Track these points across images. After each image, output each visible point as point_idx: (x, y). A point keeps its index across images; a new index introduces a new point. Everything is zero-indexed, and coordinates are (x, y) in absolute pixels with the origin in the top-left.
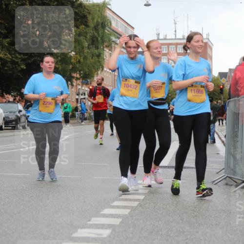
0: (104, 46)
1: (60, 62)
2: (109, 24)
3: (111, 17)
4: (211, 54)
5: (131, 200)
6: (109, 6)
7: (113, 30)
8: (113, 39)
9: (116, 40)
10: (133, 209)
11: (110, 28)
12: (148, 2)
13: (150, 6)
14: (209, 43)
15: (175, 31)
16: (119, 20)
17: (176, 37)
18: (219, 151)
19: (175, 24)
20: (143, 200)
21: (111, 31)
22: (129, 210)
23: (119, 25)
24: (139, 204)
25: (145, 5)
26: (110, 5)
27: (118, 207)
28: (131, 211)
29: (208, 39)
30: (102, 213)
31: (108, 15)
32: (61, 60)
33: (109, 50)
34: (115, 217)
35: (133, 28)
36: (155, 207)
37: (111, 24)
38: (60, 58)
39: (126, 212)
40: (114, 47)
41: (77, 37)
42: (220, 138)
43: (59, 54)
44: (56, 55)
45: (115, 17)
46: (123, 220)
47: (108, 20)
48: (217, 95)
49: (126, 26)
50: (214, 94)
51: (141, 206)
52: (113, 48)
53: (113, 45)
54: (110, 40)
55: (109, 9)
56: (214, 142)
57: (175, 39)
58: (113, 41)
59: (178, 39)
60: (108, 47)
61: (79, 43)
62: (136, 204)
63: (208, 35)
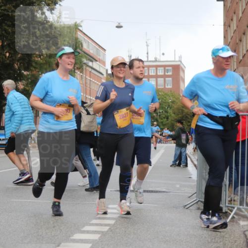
0: (76, 68)
1: (30, 84)
2: (80, 46)
3: (83, 39)
4: (183, 77)
5: (101, 225)
6: (80, 28)
7: (85, 53)
8: (85, 61)
9: (87, 62)
10: (103, 234)
11: (81, 50)
12: (119, 24)
13: (122, 28)
14: (182, 65)
15: (147, 53)
16: (90, 41)
17: (148, 59)
18: (191, 175)
19: (147, 46)
20: (114, 224)
21: (83, 53)
22: (99, 235)
23: (91, 48)
24: (110, 229)
25: (117, 27)
26: (81, 26)
27: (88, 232)
28: (101, 236)
29: (181, 62)
30: (72, 238)
31: (79, 37)
32: (31, 82)
33: (81, 72)
34: (85, 243)
35: (105, 50)
36: (126, 232)
37: (82, 46)
38: (30, 80)
39: (96, 237)
40: (86, 69)
41: (48, 59)
42: (192, 161)
43: (30, 76)
44: (26, 77)
45: (86, 38)
46: (93, 245)
47: (79, 41)
48: (190, 117)
49: (98, 48)
50: (187, 117)
51: (111, 231)
52: (84, 70)
53: (84, 67)
54: (81, 62)
55: (81, 31)
56: (186, 165)
57: (147, 61)
58: (85, 63)
59: (150, 61)
60: (79, 69)
61: (49, 65)
62: (106, 229)
63: (180, 57)
